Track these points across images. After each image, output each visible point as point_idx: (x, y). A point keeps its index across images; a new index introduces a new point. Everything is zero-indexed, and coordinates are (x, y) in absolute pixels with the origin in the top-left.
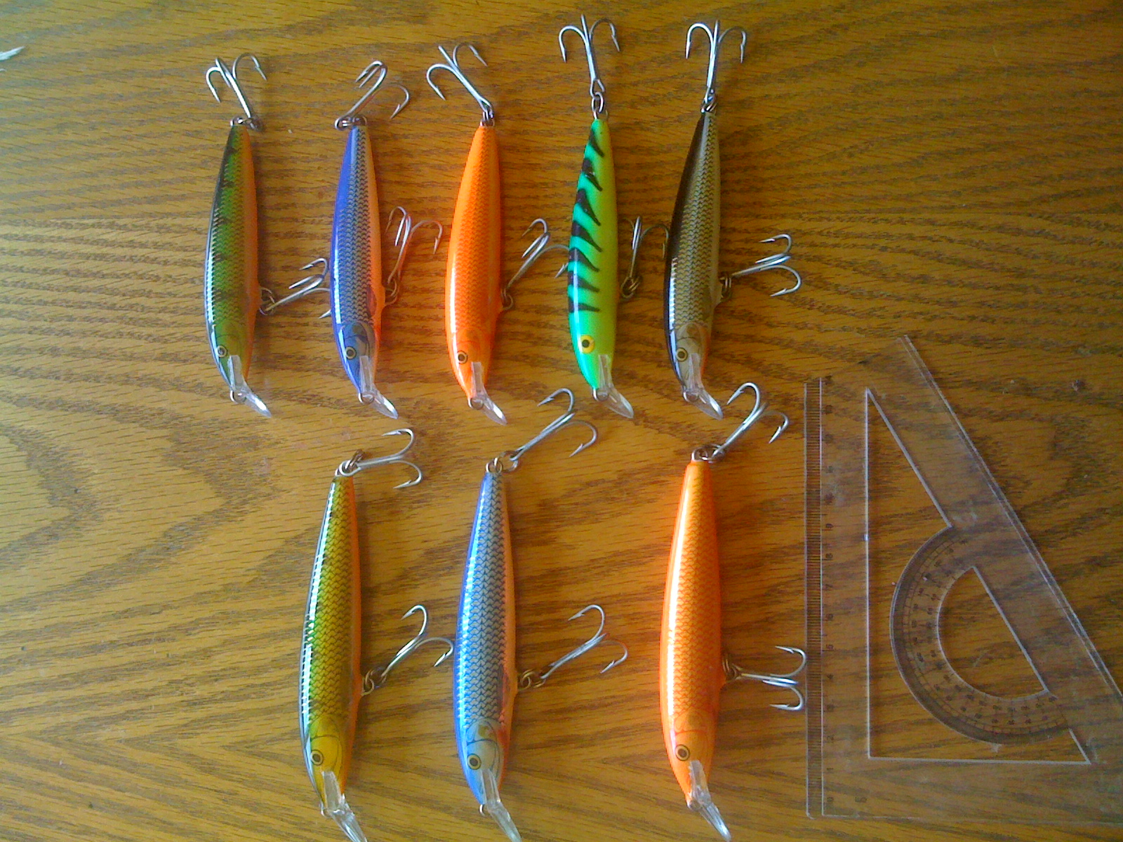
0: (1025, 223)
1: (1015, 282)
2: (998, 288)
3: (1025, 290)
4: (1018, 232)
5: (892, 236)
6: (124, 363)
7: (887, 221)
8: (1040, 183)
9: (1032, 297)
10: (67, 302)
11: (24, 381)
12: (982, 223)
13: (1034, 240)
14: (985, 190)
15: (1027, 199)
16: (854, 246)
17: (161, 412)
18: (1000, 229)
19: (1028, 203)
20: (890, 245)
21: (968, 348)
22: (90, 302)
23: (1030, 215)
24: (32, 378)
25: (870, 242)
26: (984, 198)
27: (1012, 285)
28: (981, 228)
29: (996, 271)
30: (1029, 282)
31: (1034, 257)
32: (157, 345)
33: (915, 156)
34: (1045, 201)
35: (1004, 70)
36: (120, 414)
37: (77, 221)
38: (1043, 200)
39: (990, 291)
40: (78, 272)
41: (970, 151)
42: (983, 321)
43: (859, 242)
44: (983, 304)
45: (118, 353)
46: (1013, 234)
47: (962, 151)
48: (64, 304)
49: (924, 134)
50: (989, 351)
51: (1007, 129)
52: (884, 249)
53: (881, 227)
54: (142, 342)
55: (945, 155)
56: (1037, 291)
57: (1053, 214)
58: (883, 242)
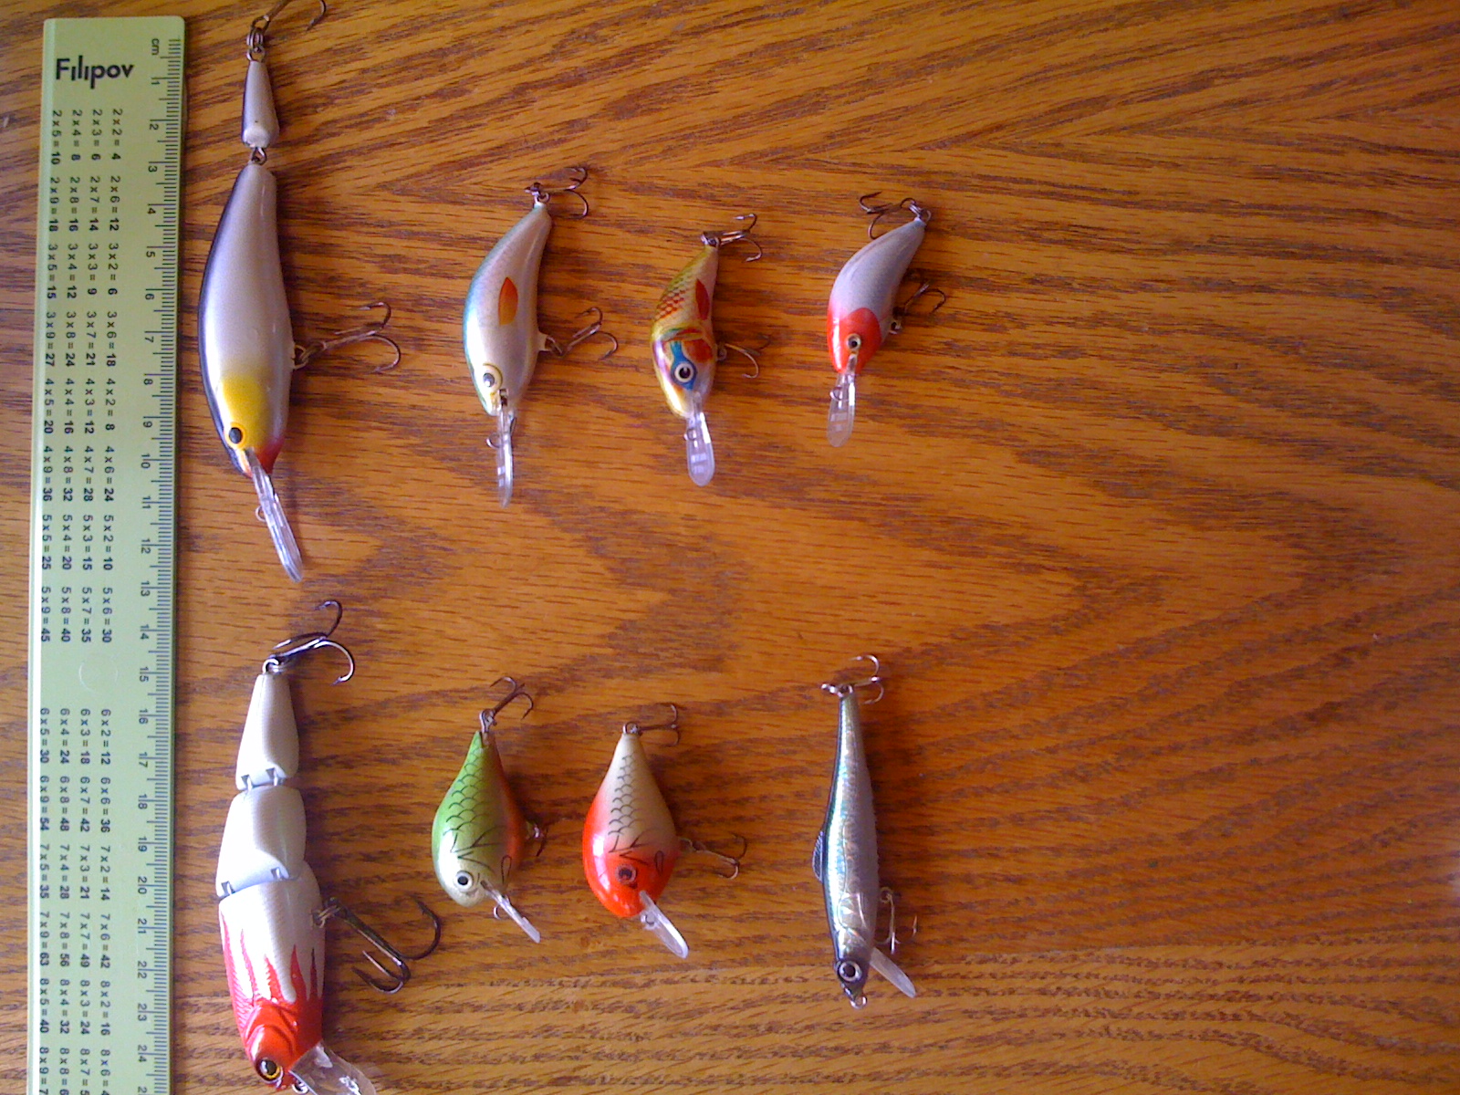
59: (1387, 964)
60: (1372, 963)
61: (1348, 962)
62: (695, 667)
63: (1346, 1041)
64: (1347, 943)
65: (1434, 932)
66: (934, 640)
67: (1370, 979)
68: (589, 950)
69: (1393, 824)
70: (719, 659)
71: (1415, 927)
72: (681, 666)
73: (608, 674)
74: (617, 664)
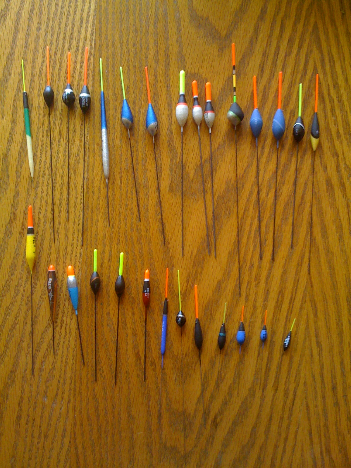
0: (67, 440)
1: (42, 435)
2: (40, 427)
3: (39, 437)
4: (63, 437)
5: (64, 385)
6: (32, 59)
7: (71, 384)
8: (83, 447)
9: (36, 441)
10: (59, 34)
11: (27, 16)
12: (68, 422)
13: (59, 443)
14: (81, 424)
15: (77, 441)
16: (61, 370)
17: (10, 74)
18: (65, 430)
19: (75, 442)
20: (60, 384)
21: (16, 413)
22: (58, 44)
23: (70, 442)
24: (28, 19)
25: (62, 376)
26: (78, 424)
27: (41, 433)
28: (65, 422)
29: (47, 427)
30: (42, 439)
31: (52, 443)
32: (38, 73)
33: (97, 396)
34: (75, 449)
35: (132, 436)
36: (10, 57)
37: (94, 38)
38: (76, 448)
39: (39, 424)
40: (72, 39)
41: (98, 420)
42: (27, 420)
43: (63, 372)
44: (34, 420)
45: (36, 56)
46: (62, 435)
47: (98, 416)
48: (58, 33)
49: (107, 401)
50: (15, 422)
51: (107, 435)
52: (59, 381)
53: (68, 381)
54: (40, 66)
55: (97, 409)
56: (38, 443)
57: (70, 451)
58: (62, 381)
59: (66, 367)
60: (66, 362)
61: (67, 355)
62: (170, 184)
63: (45, 353)
64: (73, 356)
65: (73, 381)
66: (171, 251)
67: (62, 361)
68: (96, 145)
69: (105, 373)
70: (172, 191)
71: (75, 376)
72: (172, 180)
73: (172, 160)
74: (174, 163)
